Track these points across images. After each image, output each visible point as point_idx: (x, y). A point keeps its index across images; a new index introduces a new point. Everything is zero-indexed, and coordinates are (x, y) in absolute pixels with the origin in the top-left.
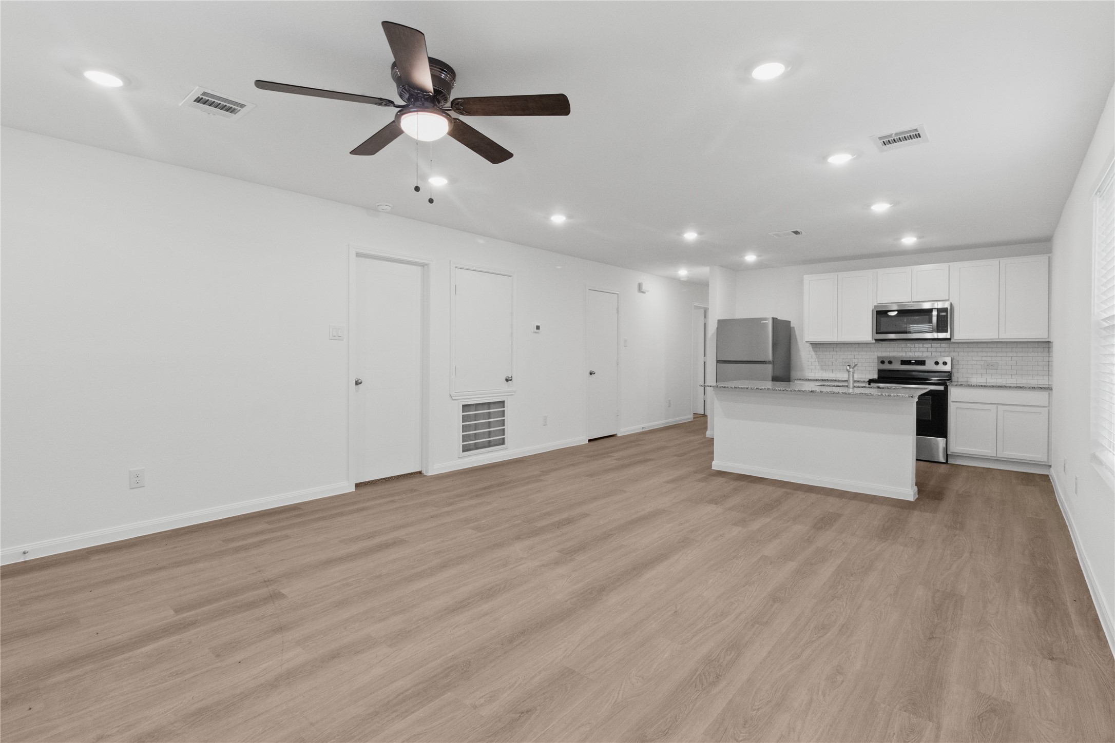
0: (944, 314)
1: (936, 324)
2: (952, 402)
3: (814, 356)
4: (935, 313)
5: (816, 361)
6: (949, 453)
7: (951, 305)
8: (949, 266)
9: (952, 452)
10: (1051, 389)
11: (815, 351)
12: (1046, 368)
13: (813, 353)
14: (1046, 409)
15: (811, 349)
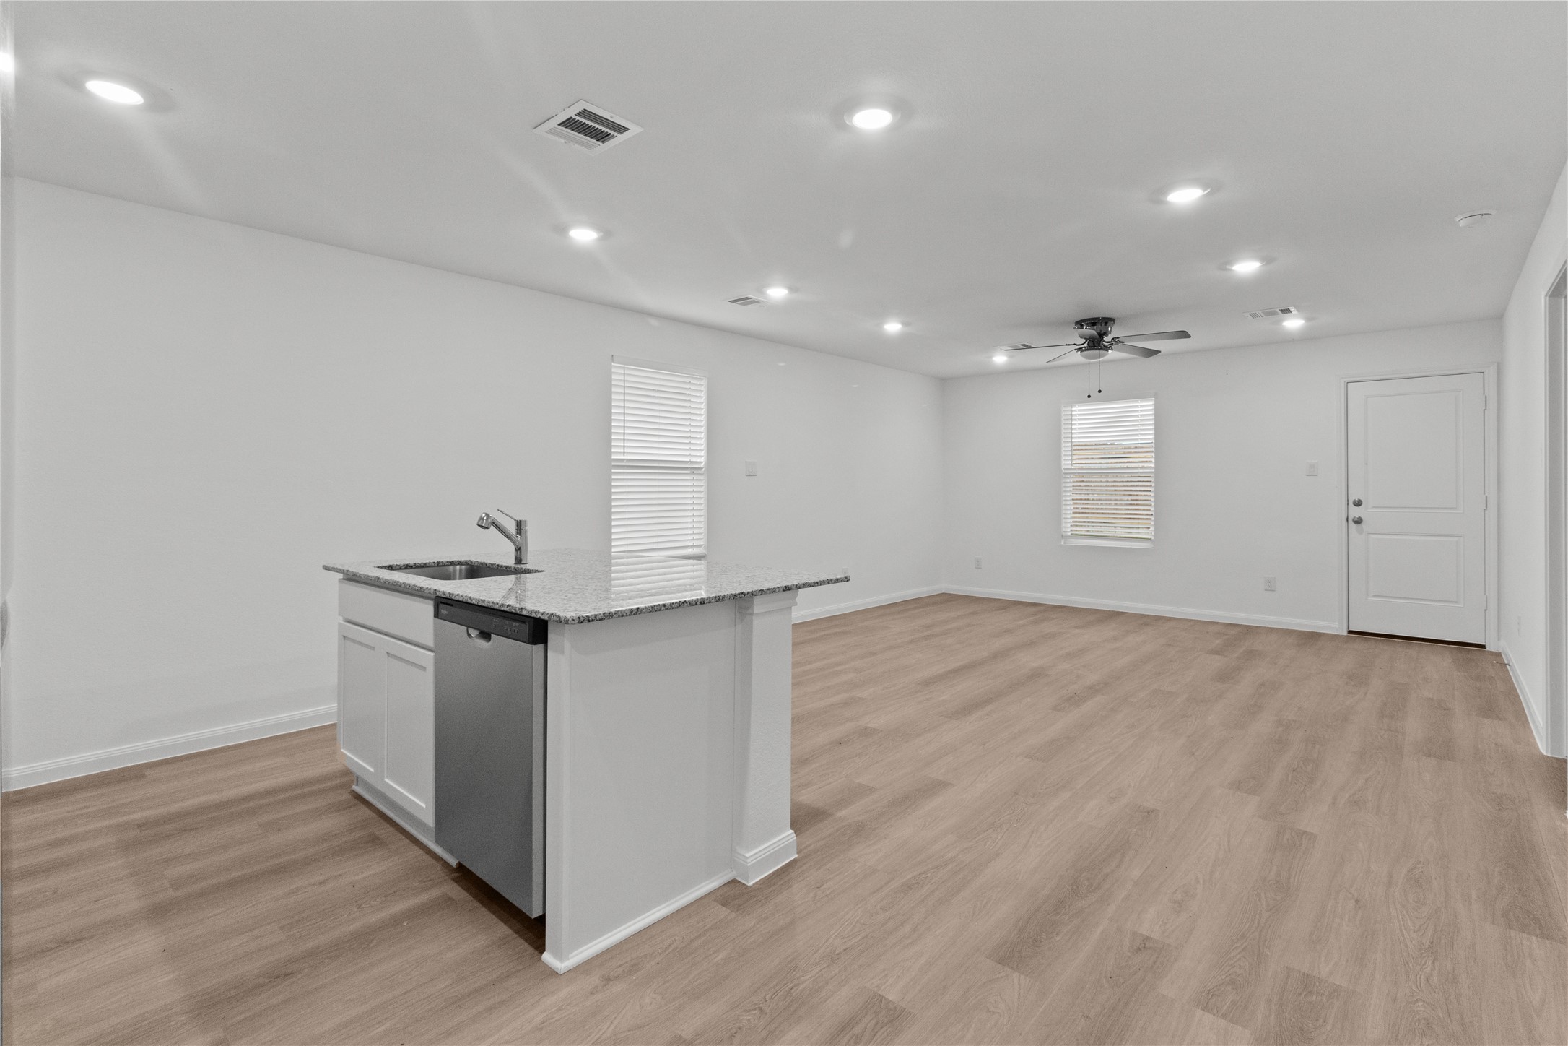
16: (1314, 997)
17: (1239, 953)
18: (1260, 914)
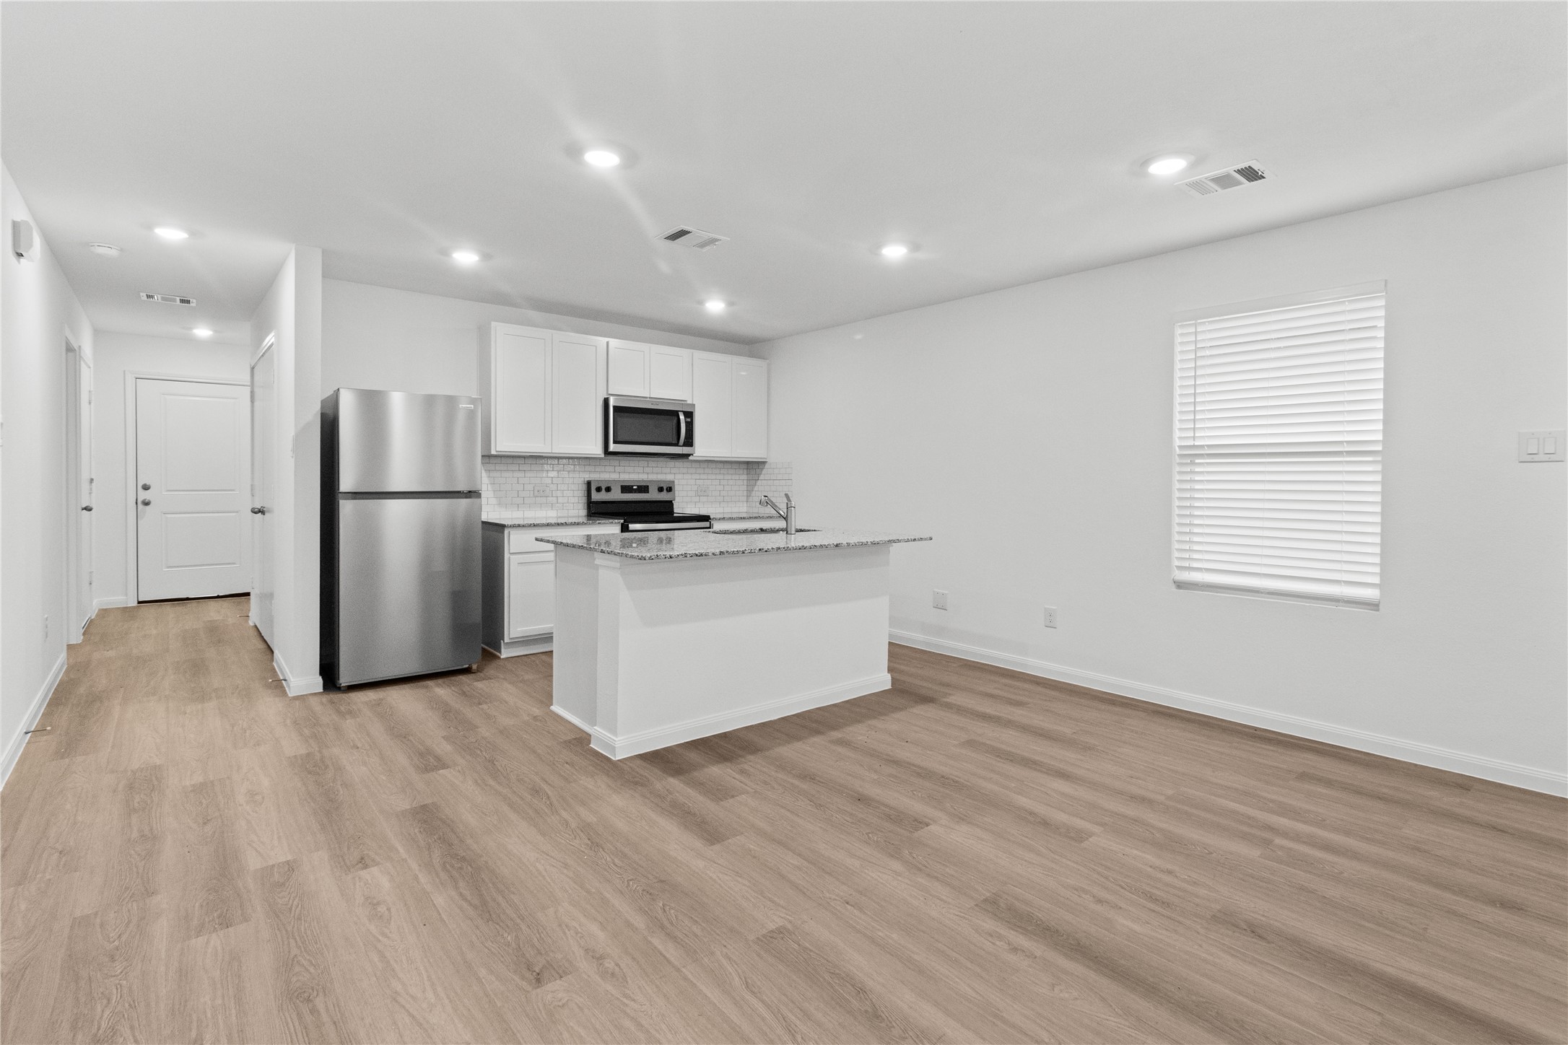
0: (689, 420)
1: (684, 434)
3: (486, 480)
4: (682, 418)
5: (490, 489)
8: (692, 354)
11: (487, 471)
16: (216, 915)
17: (292, 905)
18: (299, 948)
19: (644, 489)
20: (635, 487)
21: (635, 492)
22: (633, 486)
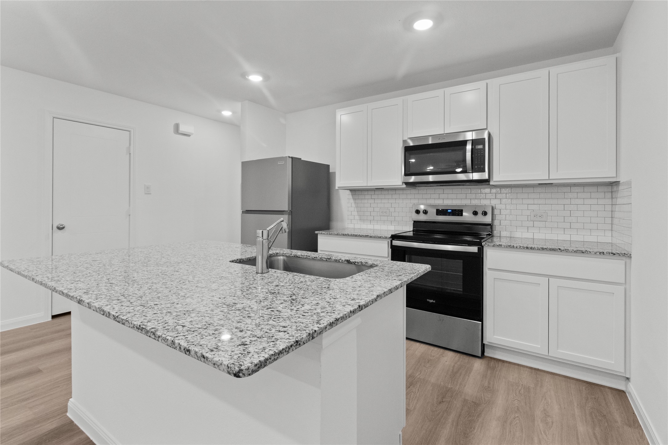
0: (480, 147)
1: (470, 162)
2: (490, 269)
3: (353, 205)
4: (469, 147)
5: (355, 210)
6: (485, 342)
7: (489, 135)
8: (487, 84)
9: (489, 342)
10: (630, 257)
11: (354, 199)
12: (609, 221)
13: (352, 201)
14: (622, 288)
15: (351, 197)
19: (459, 212)
20: (449, 211)
21: (449, 215)
22: (448, 210)
